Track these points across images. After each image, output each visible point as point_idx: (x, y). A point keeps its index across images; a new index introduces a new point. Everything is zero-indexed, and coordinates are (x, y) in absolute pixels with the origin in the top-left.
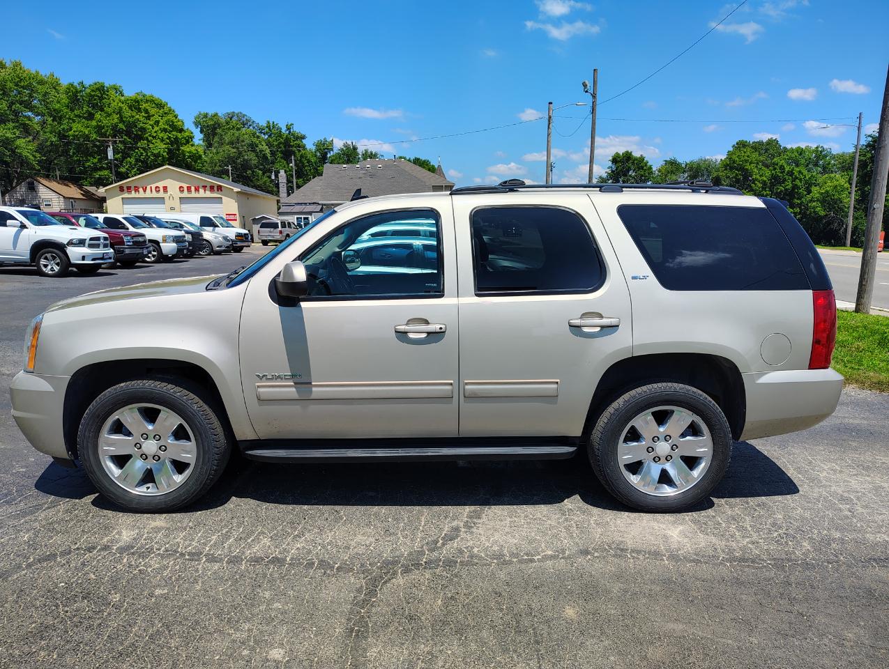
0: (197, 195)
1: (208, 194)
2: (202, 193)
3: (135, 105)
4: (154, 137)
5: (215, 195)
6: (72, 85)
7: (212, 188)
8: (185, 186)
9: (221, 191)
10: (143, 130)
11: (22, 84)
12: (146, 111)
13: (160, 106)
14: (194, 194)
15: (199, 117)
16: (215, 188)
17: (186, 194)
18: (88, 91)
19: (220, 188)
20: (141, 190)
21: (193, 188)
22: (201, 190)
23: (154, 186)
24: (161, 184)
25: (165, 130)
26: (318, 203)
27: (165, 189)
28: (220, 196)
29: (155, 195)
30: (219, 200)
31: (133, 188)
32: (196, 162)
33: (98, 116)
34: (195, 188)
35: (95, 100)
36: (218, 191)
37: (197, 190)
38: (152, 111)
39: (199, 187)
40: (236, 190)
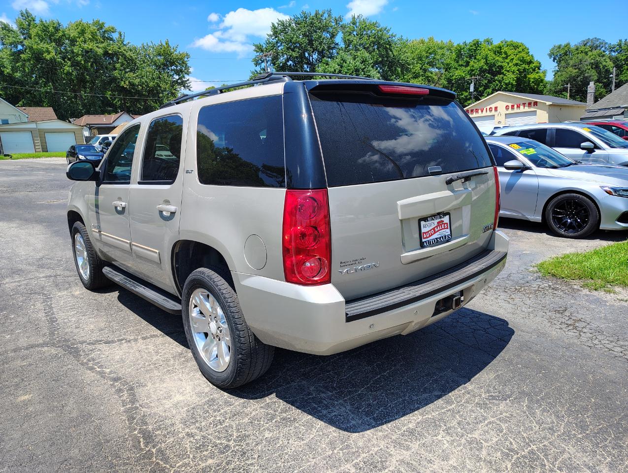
0: (518, 111)
1: (527, 109)
2: (522, 109)
3: (498, 51)
4: (508, 71)
5: (532, 109)
6: (459, 45)
7: (530, 104)
8: (510, 105)
9: (537, 105)
10: (501, 67)
11: (430, 51)
12: (506, 53)
13: (516, 47)
14: (516, 110)
15: (553, 49)
16: (532, 104)
17: (510, 111)
18: (468, 47)
19: (536, 103)
20: (480, 111)
21: (515, 106)
22: (522, 107)
23: (488, 108)
24: (493, 106)
25: (516, 65)
26: (620, 107)
27: (496, 109)
28: (535, 110)
29: (489, 113)
30: (534, 113)
31: (474, 111)
32: (538, 85)
33: (472, 63)
34: (517, 105)
35: (472, 52)
36: (534, 106)
37: (518, 107)
38: (509, 53)
39: (520, 105)
40: (548, 103)
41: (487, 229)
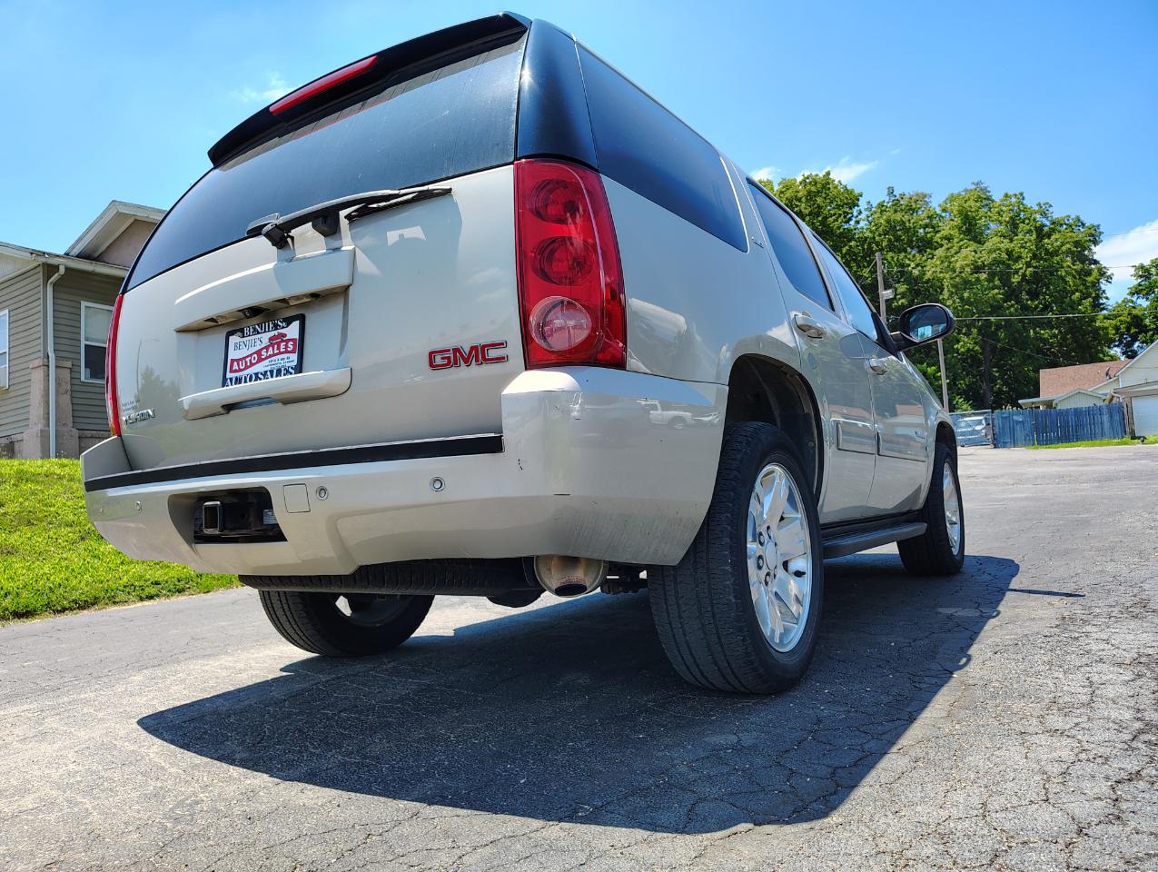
41: (449, 358)
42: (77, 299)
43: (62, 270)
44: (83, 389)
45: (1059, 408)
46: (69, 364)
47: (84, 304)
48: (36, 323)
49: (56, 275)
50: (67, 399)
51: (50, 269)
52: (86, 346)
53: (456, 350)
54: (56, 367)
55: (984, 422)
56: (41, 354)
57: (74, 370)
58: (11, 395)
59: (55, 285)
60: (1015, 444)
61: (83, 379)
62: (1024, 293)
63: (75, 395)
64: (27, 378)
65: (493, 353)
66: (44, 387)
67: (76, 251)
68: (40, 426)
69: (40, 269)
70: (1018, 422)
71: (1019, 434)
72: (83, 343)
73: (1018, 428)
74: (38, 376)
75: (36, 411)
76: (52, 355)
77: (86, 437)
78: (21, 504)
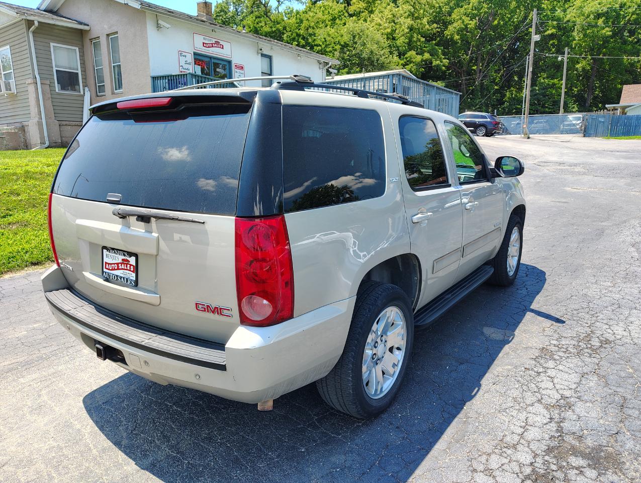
41: (205, 308)
42: (47, 41)
43: (36, 24)
44: (58, 97)
45: (628, 114)
46: (48, 82)
47: (52, 44)
48: (26, 56)
49: (33, 27)
50: (49, 103)
51: (30, 23)
52: (57, 71)
53: (208, 306)
54: (41, 84)
55: (582, 119)
56: (31, 76)
57: (51, 86)
58: (19, 98)
59: (34, 32)
60: (596, 135)
61: (57, 90)
62: (626, 31)
63: (54, 100)
64: (25, 89)
65: (225, 312)
66: (36, 96)
67: (43, 7)
68: (37, 119)
69: (23, 22)
70: (600, 122)
71: (600, 130)
72: (55, 69)
73: (600, 125)
74: (31, 89)
75: (33, 110)
76: (38, 77)
77: (63, 125)
78: (29, 193)
